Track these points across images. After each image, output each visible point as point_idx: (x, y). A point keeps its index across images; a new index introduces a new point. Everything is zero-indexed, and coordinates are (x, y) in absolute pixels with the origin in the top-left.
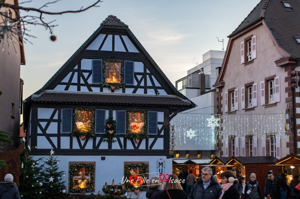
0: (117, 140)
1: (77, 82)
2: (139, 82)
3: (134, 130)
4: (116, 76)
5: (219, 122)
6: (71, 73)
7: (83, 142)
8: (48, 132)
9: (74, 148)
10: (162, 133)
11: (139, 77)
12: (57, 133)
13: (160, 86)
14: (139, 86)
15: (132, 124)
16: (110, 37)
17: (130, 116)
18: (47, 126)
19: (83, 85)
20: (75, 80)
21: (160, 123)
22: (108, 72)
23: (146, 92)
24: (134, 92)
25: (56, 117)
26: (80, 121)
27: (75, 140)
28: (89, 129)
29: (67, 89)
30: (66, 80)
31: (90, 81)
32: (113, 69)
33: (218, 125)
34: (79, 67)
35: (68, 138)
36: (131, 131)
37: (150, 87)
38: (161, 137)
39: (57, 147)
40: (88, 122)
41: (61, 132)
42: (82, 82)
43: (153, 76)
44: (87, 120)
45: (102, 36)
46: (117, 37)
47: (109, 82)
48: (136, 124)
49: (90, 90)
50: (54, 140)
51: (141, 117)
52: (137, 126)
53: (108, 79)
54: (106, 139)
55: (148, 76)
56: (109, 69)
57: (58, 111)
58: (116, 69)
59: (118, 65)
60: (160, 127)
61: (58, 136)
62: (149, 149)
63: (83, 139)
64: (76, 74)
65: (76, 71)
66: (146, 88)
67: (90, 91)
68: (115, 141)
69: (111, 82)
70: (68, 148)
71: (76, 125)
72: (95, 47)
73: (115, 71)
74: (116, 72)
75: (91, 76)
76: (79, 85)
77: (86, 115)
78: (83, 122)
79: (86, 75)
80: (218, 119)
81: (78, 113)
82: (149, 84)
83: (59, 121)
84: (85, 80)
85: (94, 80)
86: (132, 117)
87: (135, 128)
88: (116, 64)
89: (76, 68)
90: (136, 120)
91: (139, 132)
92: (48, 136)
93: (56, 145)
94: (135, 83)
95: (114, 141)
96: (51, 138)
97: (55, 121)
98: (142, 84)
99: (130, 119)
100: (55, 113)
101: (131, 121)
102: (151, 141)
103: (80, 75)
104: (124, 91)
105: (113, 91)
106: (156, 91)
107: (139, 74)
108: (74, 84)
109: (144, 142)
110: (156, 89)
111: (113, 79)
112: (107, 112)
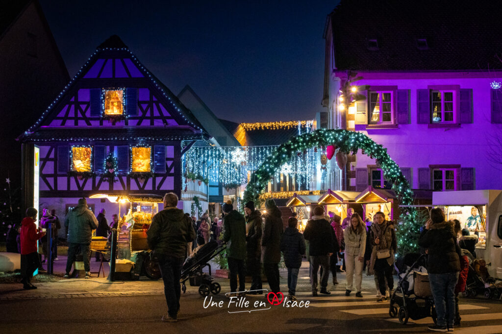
0: (118, 179)
1: (73, 116)
2: (144, 112)
3: (139, 168)
4: (118, 106)
5: (245, 155)
6: (67, 106)
7: (81, 183)
8: (44, 172)
9: (71, 189)
10: (172, 171)
11: (145, 106)
12: (53, 173)
13: (169, 115)
14: (144, 117)
15: (136, 161)
16: (110, 61)
17: (134, 152)
19: (80, 119)
20: (72, 114)
21: (168, 159)
22: (108, 103)
23: (152, 123)
24: (139, 124)
25: (52, 156)
26: (78, 159)
27: (73, 180)
28: (89, 168)
29: (63, 124)
30: (62, 114)
31: (88, 114)
32: (113, 98)
33: (244, 160)
34: (76, 99)
35: (65, 178)
36: (135, 169)
37: (157, 118)
38: (171, 175)
39: (53, 188)
40: (87, 160)
41: (58, 172)
43: (160, 104)
44: (86, 158)
46: (118, 62)
47: (109, 114)
48: (141, 161)
49: (90, 124)
50: (51, 180)
51: (147, 152)
52: (142, 163)
53: (108, 110)
54: (107, 179)
55: (154, 104)
56: (110, 98)
57: (54, 149)
58: (117, 98)
59: (120, 93)
60: (169, 163)
61: (55, 176)
62: (156, 189)
63: (82, 179)
64: (73, 106)
65: (73, 103)
66: (152, 118)
67: (88, 125)
68: (117, 180)
69: (112, 114)
70: (66, 189)
71: (73, 163)
72: (92, 74)
73: (116, 100)
74: (118, 102)
75: (89, 108)
76: (76, 119)
77: (84, 153)
78: (82, 161)
79: (84, 107)
80: (244, 152)
81: (76, 151)
82: (156, 113)
83: (55, 160)
84: (83, 113)
85: (92, 113)
86: (136, 153)
87: (140, 165)
88: (117, 93)
89: (73, 100)
90: (141, 156)
91: (144, 170)
92: (44, 177)
93: (53, 186)
94: (140, 114)
95: (115, 181)
96: (48, 179)
97: (51, 160)
98: (148, 114)
99: (134, 156)
100: (51, 152)
101: (136, 158)
102: (159, 180)
103: (77, 108)
104: (127, 124)
105: (114, 124)
106: (165, 122)
107: (145, 102)
108: (71, 118)
109: (150, 180)
110: (164, 119)
111: (114, 110)
112: (108, 148)
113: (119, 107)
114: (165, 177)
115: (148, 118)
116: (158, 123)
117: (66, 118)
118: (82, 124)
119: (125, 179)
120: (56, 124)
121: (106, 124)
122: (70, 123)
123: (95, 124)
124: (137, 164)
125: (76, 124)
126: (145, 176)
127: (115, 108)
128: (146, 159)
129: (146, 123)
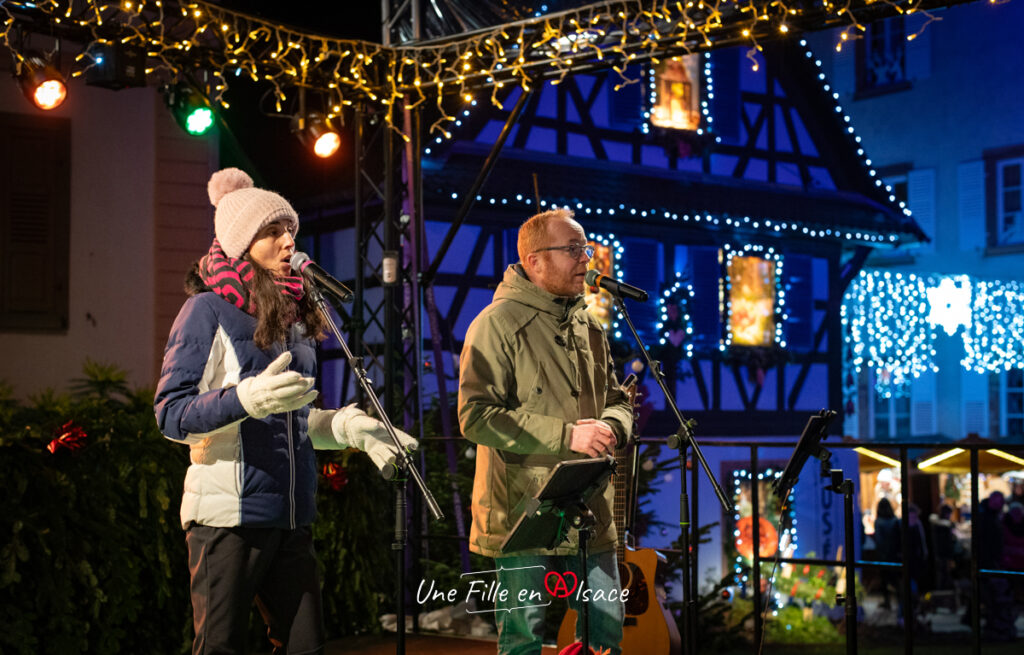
0: (692, 371)
1: (554, 114)
3: (743, 329)
4: (684, 97)
10: (824, 346)
11: (753, 112)
13: (814, 152)
14: (752, 150)
19: (574, 128)
20: (548, 105)
24: (738, 171)
29: (520, 141)
31: (600, 114)
36: (737, 333)
37: (785, 157)
38: (821, 358)
43: (793, 113)
48: (748, 305)
49: (599, 151)
51: (761, 275)
52: (751, 315)
53: (656, 110)
57: (491, 237)
60: (817, 319)
66: (772, 157)
67: (596, 155)
68: (689, 375)
73: (678, 76)
74: (683, 84)
76: (562, 128)
84: (584, 108)
87: (745, 321)
90: (746, 289)
91: (757, 339)
95: (683, 376)
102: (790, 376)
104: (706, 167)
105: (673, 161)
106: (804, 173)
108: (545, 123)
110: (803, 163)
111: (671, 112)
112: (661, 247)
114: (807, 364)
115: (760, 154)
116: (788, 176)
117: (530, 120)
118: (580, 147)
119: (706, 367)
123: (618, 155)
124: (737, 317)
125: (562, 144)
127: (676, 104)
128: (759, 298)
129: (757, 171)
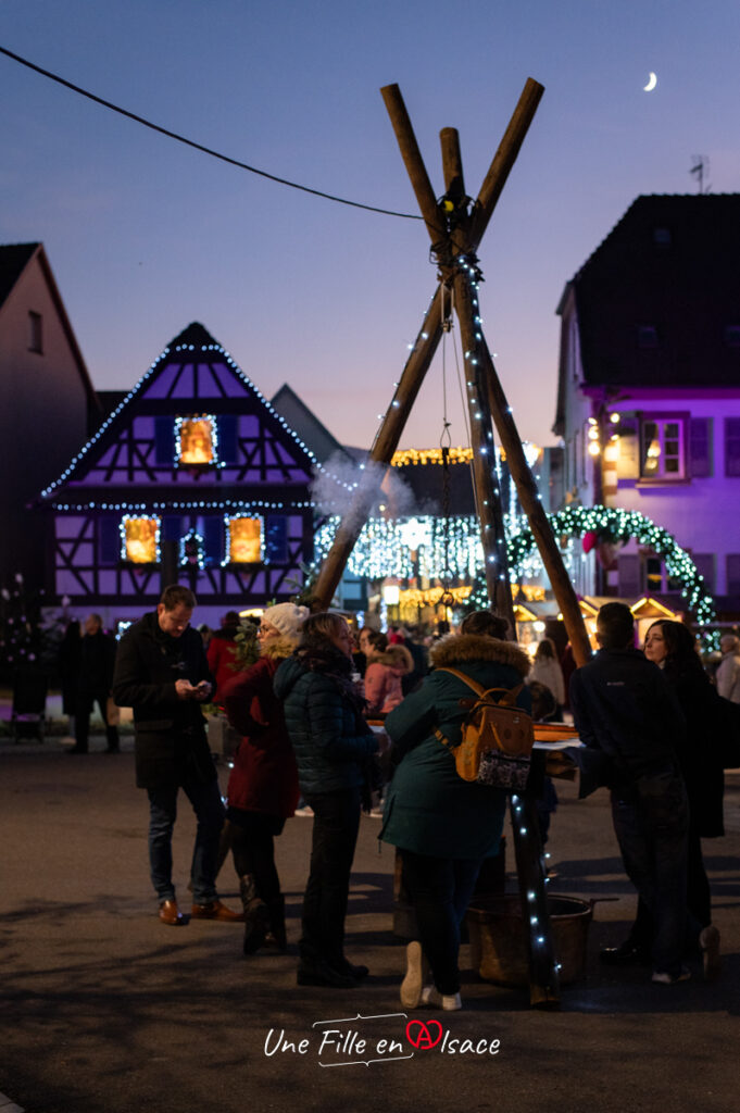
0: (206, 575)
3: (243, 555)
4: (203, 446)
5: (426, 532)
7: (140, 581)
8: (77, 561)
9: (124, 592)
10: (300, 560)
11: (250, 447)
12: (91, 563)
13: (292, 462)
14: (249, 466)
15: (238, 543)
16: (189, 369)
17: (231, 528)
18: (73, 552)
19: (138, 469)
20: (123, 461)
21: (292, 540)
22: (187, 442)
23: (263, 477)
24: (241, 477)
25: (89, 534)
26: (135, 540)
27: (126, 576)
28: (154, 555)
29: (108, 478)
30: (106, 460)
31: (151, 461)
32: (195, 434)
34: (131, 433)
35: (113, 573)
36: (234, 556)
37: (273, 467)
38: (297, 567)
40: (150, 542)
41: (100, 562)
42: (137, 463)
44: (149, 538)
45: (173, 370)
46: (203, 369)
47: (189, 461)
48: (245, 542)
49: (153, 478)
50: (88, 577)
51: (255, 527)
53: (185, 454)
54: (186, 574)
55: (267, 443)
56: (189, 433)
57: (92, 523)
58: (202, 434)
59: (206, 423)
60: (294, 547)
61: (95, 569)
62: (272, 590)
63: (141, 574)
64: (125, 449)
65: (124, 441)
66: (264, 468)
67: (151, 480)
68: (203, 577)
69: (193, 461)
70: (114, 592)
71: (126, 547)
72: (159, 391)
73: (200, 437)
74: (202, 439)
75: (153, 451)
76: (131, 469)
77: (146, 528)
78: (141, 542)
79: (143, 449)
80: (424, 527)
81: (130, 525)
82: (271, 459)
83: (94, 541)
84: (143, 459)
85: (159, 459)
86: (235, 529)
88: (200, 422)
89: (124, 435)
91: (251, 559)
92: (76, 571)
93: (91, 587)
94: (242, 460)
95: (200, 578)
96: (82, 574)
97: (88, 541)
99: (231, 534)
100: (88, 526)
101: (235, 537)
102: (276, 575)
103: (133, 450)
104: (219, 477)
105: (197, 478)
106: (286, 474)
107: (250, 440)
108: (121, 469)
109: (261, 578)
110: (284, 469)
111: (196, 456)
112: (187, 521)
113: (206, 448)
114: (286, 569)
115: (255, 468)
116: (274, 477)
117: (112, 468)
118: (141, 478)
119: (216, 574)
120: (95, 478)
121: (184, 478)
122: (120, 478)
123: (164, 478)
124: (237, 549)
125: (131, 478)
126: (253, 568)
127: (199, 451)
128: (256, 539)
129: (253, 477)
